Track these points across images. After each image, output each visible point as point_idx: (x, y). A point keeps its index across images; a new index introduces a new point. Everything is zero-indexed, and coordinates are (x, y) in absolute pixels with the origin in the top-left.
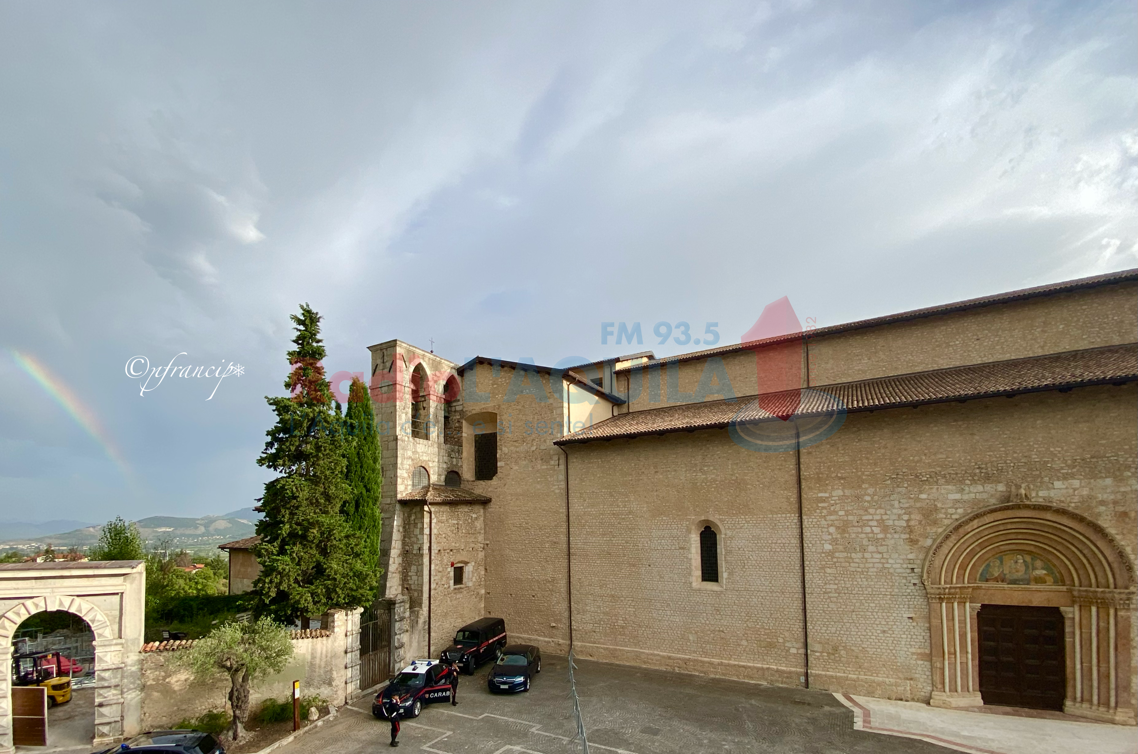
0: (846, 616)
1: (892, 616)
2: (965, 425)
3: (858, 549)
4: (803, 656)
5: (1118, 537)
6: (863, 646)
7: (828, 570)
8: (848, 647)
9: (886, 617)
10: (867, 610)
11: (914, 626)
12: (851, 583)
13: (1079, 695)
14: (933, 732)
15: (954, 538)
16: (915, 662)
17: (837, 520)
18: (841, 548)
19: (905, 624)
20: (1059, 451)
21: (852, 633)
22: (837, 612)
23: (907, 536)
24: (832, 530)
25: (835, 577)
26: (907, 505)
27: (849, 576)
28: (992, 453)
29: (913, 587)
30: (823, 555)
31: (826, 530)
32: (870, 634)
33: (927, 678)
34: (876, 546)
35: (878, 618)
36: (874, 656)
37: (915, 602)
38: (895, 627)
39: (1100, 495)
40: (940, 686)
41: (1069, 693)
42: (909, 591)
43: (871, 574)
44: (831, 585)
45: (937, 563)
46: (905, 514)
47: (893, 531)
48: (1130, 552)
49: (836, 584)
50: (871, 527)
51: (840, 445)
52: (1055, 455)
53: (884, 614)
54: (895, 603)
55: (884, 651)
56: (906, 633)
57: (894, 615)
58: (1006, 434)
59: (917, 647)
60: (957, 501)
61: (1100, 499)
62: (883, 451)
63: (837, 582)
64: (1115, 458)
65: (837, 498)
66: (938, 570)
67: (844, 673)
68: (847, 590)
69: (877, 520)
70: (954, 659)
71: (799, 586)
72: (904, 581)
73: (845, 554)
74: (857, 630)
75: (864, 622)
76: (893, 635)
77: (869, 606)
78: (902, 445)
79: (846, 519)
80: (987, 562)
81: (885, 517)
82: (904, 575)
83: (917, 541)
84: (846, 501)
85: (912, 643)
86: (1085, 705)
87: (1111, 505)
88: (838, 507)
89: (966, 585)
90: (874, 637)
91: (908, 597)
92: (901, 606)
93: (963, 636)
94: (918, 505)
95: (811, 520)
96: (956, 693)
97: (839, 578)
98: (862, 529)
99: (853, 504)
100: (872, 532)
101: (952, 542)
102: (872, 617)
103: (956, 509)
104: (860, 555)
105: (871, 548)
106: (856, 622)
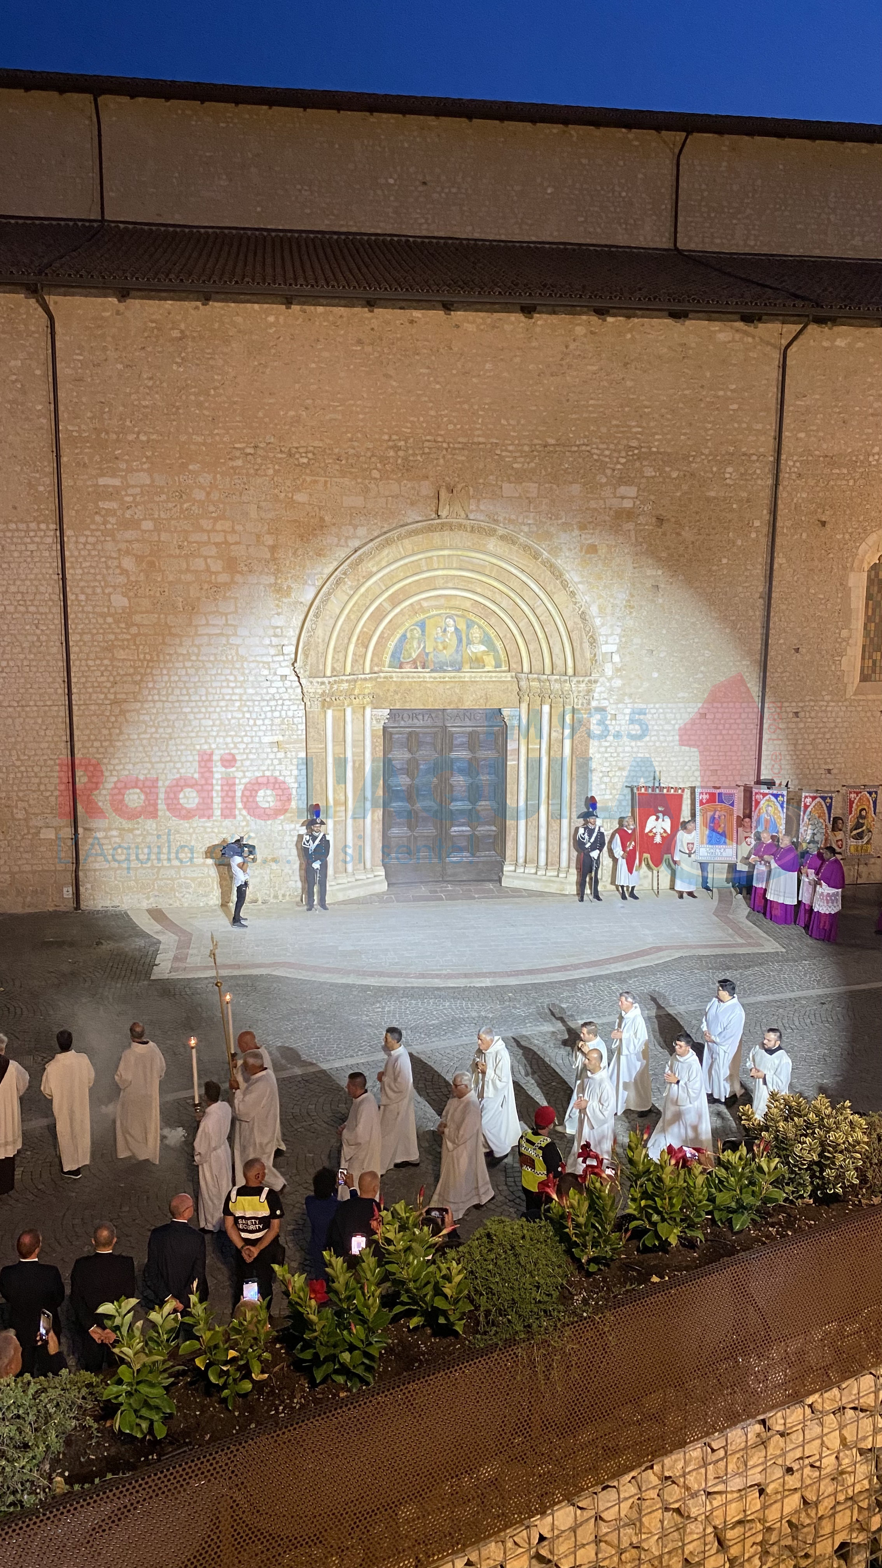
0: (156, 749)
1: (242, 742)
3: (180, 606)
4: (69, 842)
7: (121, 654)
9: (231, 746)
11: (280, 759)
13: (521, 853)
14: (294, 957)
17: (137, 540)
18: (146, 603)
19: (265, 756)
23: (272, 579)
24: (128, 563)
25: (135, 668)
26: (271, 515)
29: (280, 684)
30: (110, 620)
31: (116, 563)
34: (216, 600)
37: (283, 713)
38: (248, 763)
39: (563, 514)
41: (509, 853)
42: (273, 690)
44: (126, 686)
45: (322, 632)
46: (269, 533)
47: (245, 569)
48: (595, 616)
49: (135, 683)
50: (206, 558)
53: (229, 740)
54: (248, 715)
56: (267, 773)
57: (246, 739)
58: (438, 383)
60: (357, 511)
61: (564, 521)
63: (138, 678)
64: (588, 449)
65: (138, 490)
66: (322, 647)
68: (159, 694)
69: (217, 544)
72: (266, 672)
73: (154, 618)
78: (265, 381)
79: (156, 539)
81: (231, 539)
82: (265, 659)
84: (156, 498)
86: (530, 870)
87: (577, 533)
88: (139, 511)
89: (368, 676)
91: (273, 703)
92: (259, 722)
93: (359, 769)
94: (292, 515)
95: (82, 540)
96: (345, 875)
97: (142, 670)
98: (187, 562)
99: (170, 505)
100: (208, 569)
101: (347, 594)
103: (356, 527)
104: (183, 619)
106: (176, 759)
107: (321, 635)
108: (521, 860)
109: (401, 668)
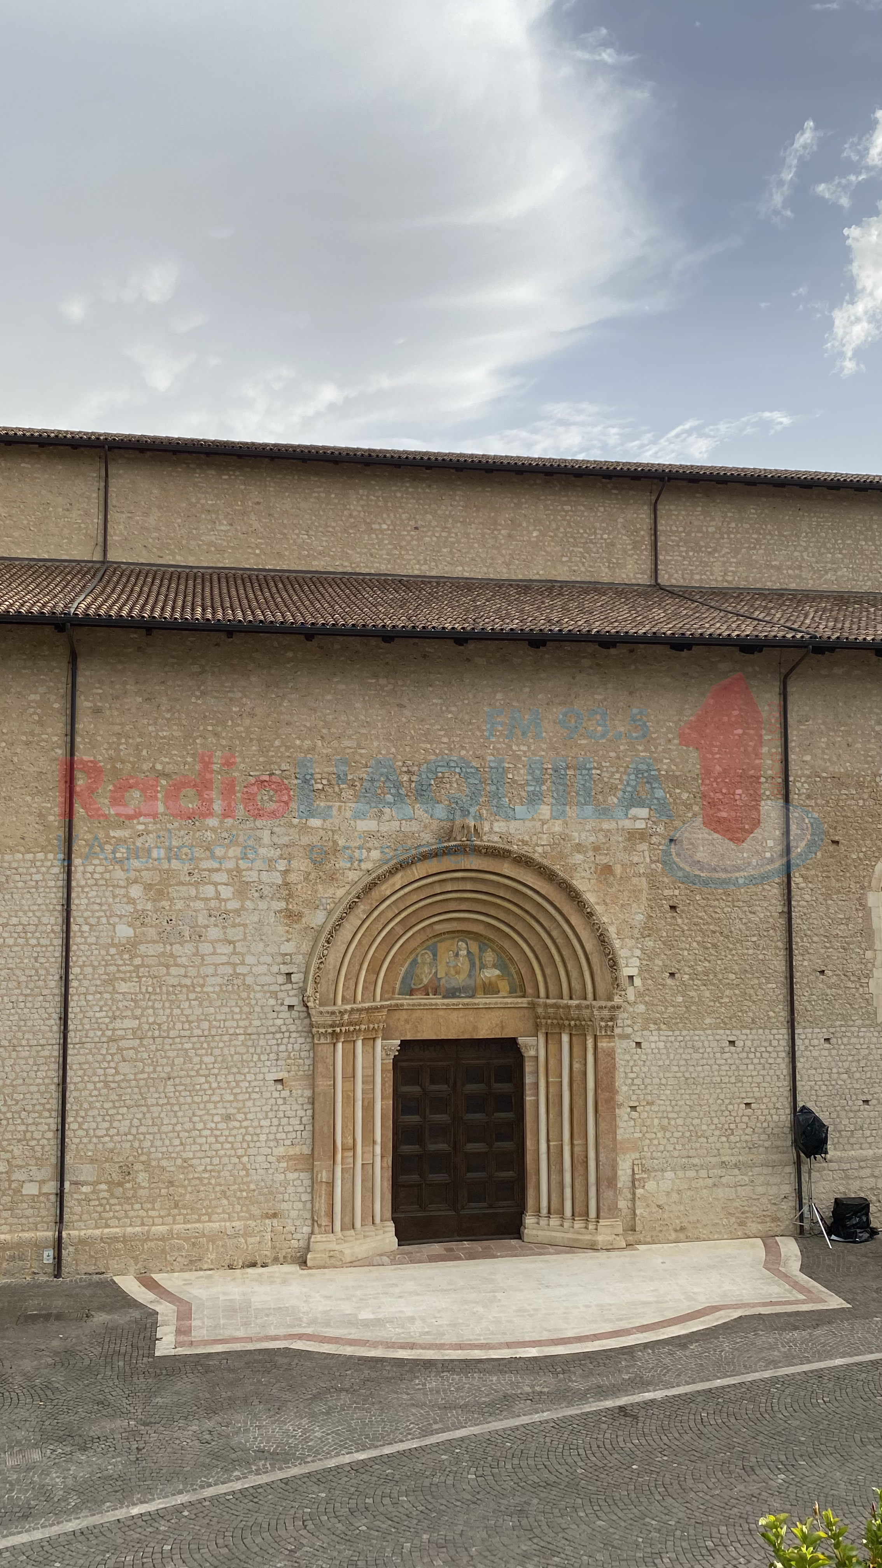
0: (152, 1089)
1: (245, 1080)
2: (390, 687)
3: (187, 934)
4: (53, 1198)
5: (599, 909)
6: (184, 1155)
7: (123, 987)
8: (154, 1163)
9: (233, 1084)
10: (197, 1071)
11: (284, 1098)
12: (168, 1011)
13: (544, 1203)
14: (309, 1325)
15: (362, 909)
16: (282, 1177)
17: (147, 869)
18: (152, 932)
19: (269, 1095)
20: (525, 752)
21: (165, 1129)
22: (134, 1083)
23: (283, 905)
24: (136, 891)
25: (135, 1001)
26: (285, 840)
27: (164, 997)
28: (429, 746)
29: (287, 1015)
30: (113, 951)
31: (122, 891)
32: (200, 1126)
33: (304, 1208)
34: (224, 927)
35: (219, 1088)
36: (207, 1175)
37: (290, 1046)
38: (249, 1104)
39: (576, 834)
40: (324, 1221)
41: (530, 1202)
42: (279, 1022)
43: (210, 989)
44: (126, 1021)
45: (333, 959)
46: (281, 857)
47: (256, 895)
48: (614, 936)
49: (136, 1017)
50: (216, 884)
51: (164, 700)
52: (519, 757)
53: (230, 1078)
54: (252, 1050)
55: (225, 1160)
56: (270, 1115)
57: (249, 1077)
58: (450, 712)
59: (288, 1142)
60: (371, 835)
61: (577, 841)
62: (247, 722)
63: (138, 1012)
64: (598, 772)
66: (332, 975)
67: (143, 1224)
68: (159, 1029)
69: (229, 871)
70: (351, 1160)
71: (55, 1028)
72: (272, 1002)
73: (159, 948)
74: (174, 1121)
75: (189, 1100)
76: (245, 1124)
77: (201, 1062)
78: (282, 713)
79: (166, 866)
80: (413, 956)
81: (243, 864)
82: (272, 988)
83: (300, 915)
84: (169, 826)
85: (279, 1136)
86: (554, 1221)
87: (591, 853)
88: (151, 839)
89: (378, 1004)
90: (208, 1132)
91: (278, 1036)
92: (263, 1057)
93: (368, 1108)
94: (305, 840)
95: (90, 869)
96: (352, 1231)
97: (143, 1004)
98: (197, 889)
99: (182, 833)
100: (218, 896)
101: (359, 918)
102: (206, 1086)
103: (369, 850)
104: (189, 948)
105: (214, 933)
106: (173, 1101)
107: (332, 962)
108: (544, 1211)
109: (411, 995)
